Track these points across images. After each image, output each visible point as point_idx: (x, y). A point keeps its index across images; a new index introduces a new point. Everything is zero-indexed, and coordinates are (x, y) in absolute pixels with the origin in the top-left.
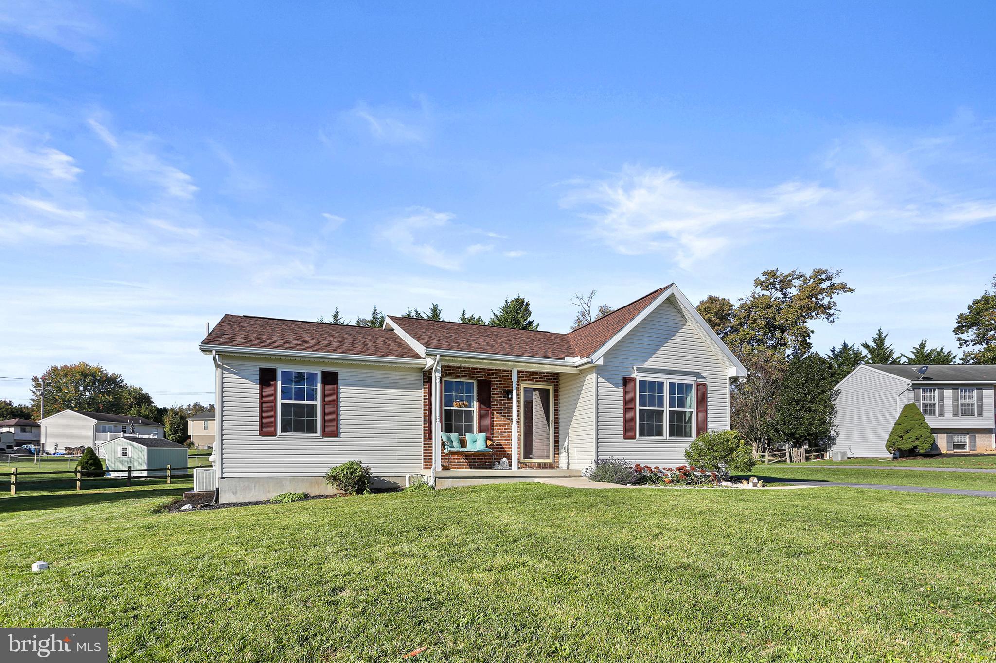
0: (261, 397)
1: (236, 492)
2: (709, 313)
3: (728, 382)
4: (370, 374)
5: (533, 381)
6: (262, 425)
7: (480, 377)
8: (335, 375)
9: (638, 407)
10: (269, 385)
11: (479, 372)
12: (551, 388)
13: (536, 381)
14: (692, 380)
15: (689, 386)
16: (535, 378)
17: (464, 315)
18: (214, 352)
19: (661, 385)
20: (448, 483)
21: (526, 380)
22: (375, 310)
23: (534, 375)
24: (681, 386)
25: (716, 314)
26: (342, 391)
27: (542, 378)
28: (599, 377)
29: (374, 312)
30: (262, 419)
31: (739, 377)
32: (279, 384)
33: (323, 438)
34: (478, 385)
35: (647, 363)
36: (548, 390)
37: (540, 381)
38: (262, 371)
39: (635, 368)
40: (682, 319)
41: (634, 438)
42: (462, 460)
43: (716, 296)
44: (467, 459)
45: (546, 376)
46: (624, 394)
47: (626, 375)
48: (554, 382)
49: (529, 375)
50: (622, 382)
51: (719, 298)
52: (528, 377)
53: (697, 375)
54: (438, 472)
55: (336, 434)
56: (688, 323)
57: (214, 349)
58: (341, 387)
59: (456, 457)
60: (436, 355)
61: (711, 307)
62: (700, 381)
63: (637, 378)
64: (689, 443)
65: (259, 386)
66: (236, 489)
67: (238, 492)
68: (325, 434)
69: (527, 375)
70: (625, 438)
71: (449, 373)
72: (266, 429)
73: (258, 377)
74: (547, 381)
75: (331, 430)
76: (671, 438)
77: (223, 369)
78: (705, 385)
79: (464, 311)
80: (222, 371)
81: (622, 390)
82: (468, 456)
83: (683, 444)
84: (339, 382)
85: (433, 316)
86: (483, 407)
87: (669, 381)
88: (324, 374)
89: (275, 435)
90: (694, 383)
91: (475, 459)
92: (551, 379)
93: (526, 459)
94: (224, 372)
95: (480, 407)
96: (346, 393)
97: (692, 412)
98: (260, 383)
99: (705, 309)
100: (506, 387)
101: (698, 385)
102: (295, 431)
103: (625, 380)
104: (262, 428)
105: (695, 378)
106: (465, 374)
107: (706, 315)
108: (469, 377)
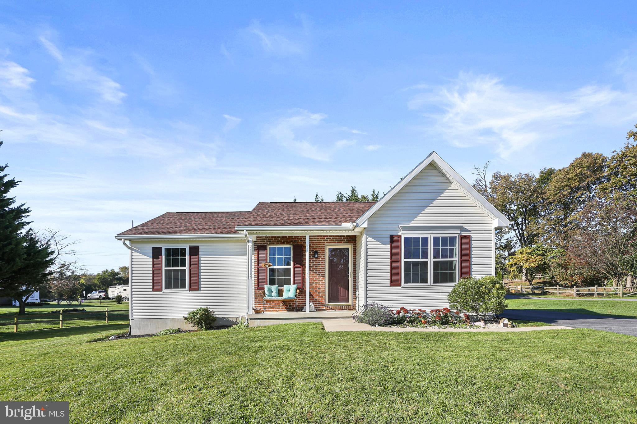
0: (153, 267)
1: (140, 328)
2: (581, 167)
3: (493, 232)
4: (220, 246)
5: (336, 242)
6: (154, 284)
7: (294, 243)
8: (197, 248)
9: (403, 260)
10: (158, 258)
11: (294, 239)
12: (350, 247)
13: (338, 242)
14: (455, 234)
15: (453, 239)
16: (337, 240)
17: (374, 192)
18: (123, 239)
19: (425, 240)
20: (257, 323)
21: (330, 243)
22: (317, 195)
23: (336, 238)
24: (445, 239)
25: (588, 167)
26: (201, 259)
27: (342, 240)
28: (368, 237)
29: (316, 197)
30: (154, 280)
31: (502, 227)
32: (164, 257)
33: (190, 292)
34: (293, 249)
35: (413, 222)
36: (348, 249)
37: (341, 242)
38: (154, 249)
39: (400, 227)
40: (447, 181)
41: (399, 285)
42: (281, 304)
43: (589, 152)
44: (285, 304)
45: (345, 238)
46: (390, 249)
47: (393, 233)
48: (353, 242)
49: (332, 238)
50: (389, 240)
51: (592, 153)
52: (331, 240)
53: (461, 228)
54: (250, 315)
55: (198, 289)
56: (453, 184)
57: (123, 238)
58: (201, 257)
59: (277, 302)
60: (244, 231)
61: (583, 162)
62: (464, 233)
63: (402, 235)
64: (452, 288)
65: (152, 259)
66: (140, 326)
67: (141, 328)
68: (191, 289)
69: (330, 238)
70: (391, 286)
71: (272, 241)
72: (156, 288)
73: (151, 254)
74: (347, 242)
75: (195, 286)
76: (434, 284)
77: (132, 249)
78: (469, 237)
79: (374, 190)
80: (132, 251)
81: (389, 246)
82: (285, 301)
83: (447, 289)
84: (200, 253)
85: (352, 195)
86: (296, 265)
87: (432, 236)
88: (191, 248)
89: (162, 291)
90: (457, 235)
91: (291, 304)
92: (350, 240)
93: (330, 303)
94: (133, 251)
95: (294, 265)
96: (205, 260)
97: (456, 261)
98: (153, 257)
99: (578, 164)
100: (314, 249)
101: (462, 237)
102: (174, 288)
103: (392, 238)
104: (154, 286)
105: (459, 232)
106: (283, 241)
107: (578, 169)
108: (287, 243)
